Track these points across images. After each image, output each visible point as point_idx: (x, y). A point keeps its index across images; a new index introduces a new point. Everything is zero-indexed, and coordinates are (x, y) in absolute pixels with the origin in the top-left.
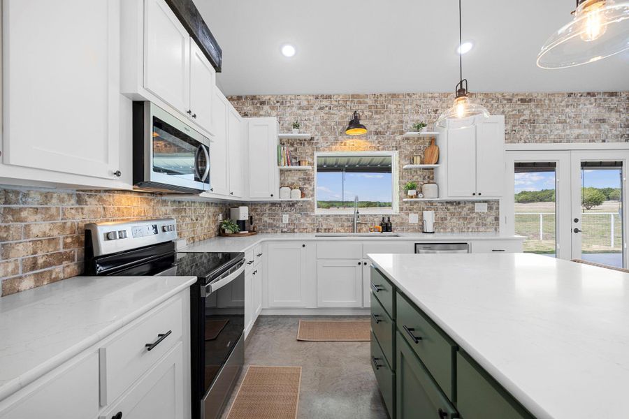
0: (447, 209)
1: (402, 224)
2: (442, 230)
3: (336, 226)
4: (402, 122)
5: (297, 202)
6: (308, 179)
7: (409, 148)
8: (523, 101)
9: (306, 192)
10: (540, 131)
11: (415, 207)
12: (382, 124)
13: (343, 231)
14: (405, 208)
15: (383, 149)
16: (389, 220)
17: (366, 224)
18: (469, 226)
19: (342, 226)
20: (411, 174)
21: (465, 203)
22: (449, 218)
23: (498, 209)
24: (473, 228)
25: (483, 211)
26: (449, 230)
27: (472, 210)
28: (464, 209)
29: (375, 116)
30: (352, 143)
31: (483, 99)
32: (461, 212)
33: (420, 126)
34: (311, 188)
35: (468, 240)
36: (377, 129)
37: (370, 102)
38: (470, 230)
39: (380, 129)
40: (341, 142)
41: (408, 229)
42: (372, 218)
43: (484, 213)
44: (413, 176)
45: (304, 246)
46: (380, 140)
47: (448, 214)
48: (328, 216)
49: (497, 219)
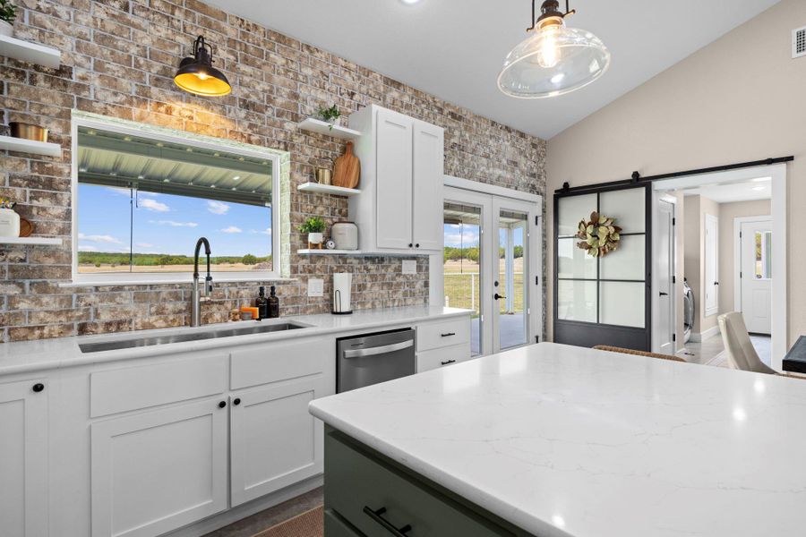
0: (368, 270)
1: (295, 299)
2: (359, 307)
3: (141, 313)
4: (296, 96)
5: (12, 247)
6: (50, 184)
7: (308, 151)
8: (453, 115)
9: (38, 220)
10: (469, 163)
11: (318, 265)
12: (258, 88)
13: (161, 323)
14: (300, 269)
15: (260, 143)
16: (273, 293)
17: (221, 303)
18: (394, 297)
19: (160, 312)
20: (312, 201)
21: (390, 260)
22: (369, 285)
23: (427, 269)
24: (399, 300)
25: (411, 273)
26: (369, 306)
27: (398, 270)
28: (389, 270)
29: (243, 68)
30: (188, 113)
31: (412, 98)
32: (384, 275)
33: (329, 114)
34: (58, 210)
35: (411, 323)
36: (248, 96)
37: (232, 33)
38: (396, 304)
39: (253, 99)
40: (159, 104)
41: (307, 308)
42: (234, 290)
43: (412, 275)
44: (315, 207)
45: (38, 388)
46: (253, 121)
47: (368, 278)
48: (120, 288)
49: (426, 284)
